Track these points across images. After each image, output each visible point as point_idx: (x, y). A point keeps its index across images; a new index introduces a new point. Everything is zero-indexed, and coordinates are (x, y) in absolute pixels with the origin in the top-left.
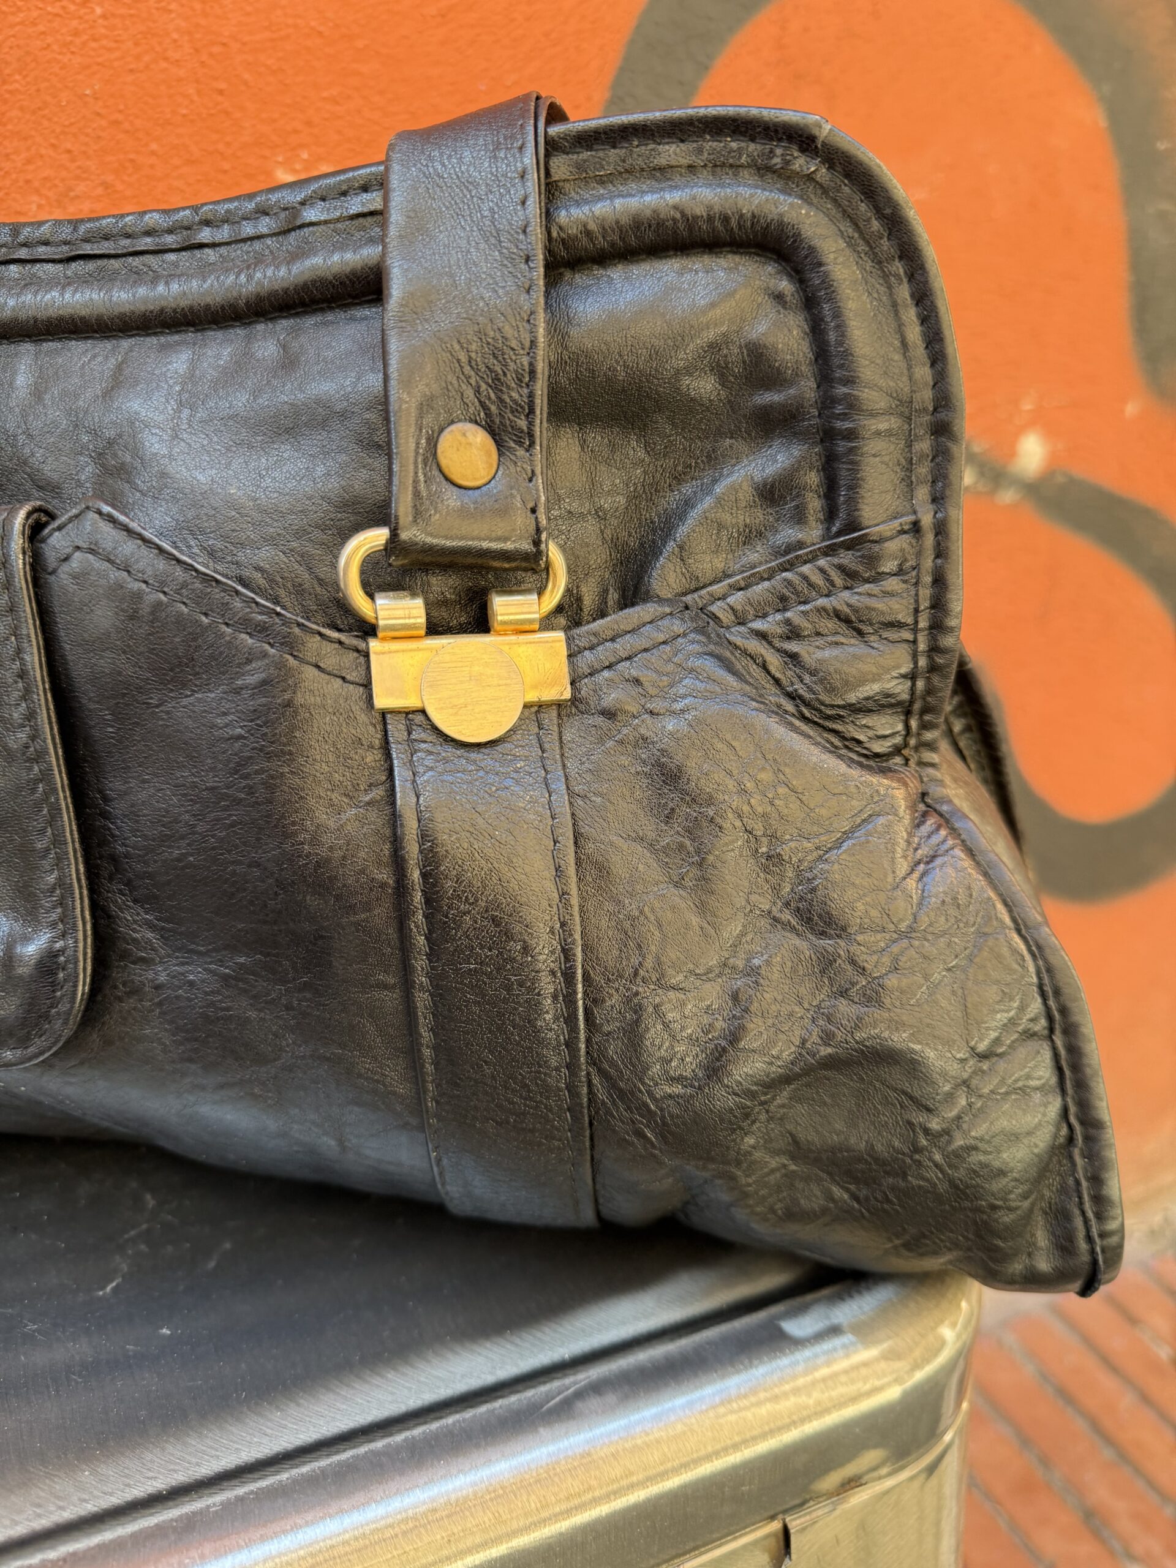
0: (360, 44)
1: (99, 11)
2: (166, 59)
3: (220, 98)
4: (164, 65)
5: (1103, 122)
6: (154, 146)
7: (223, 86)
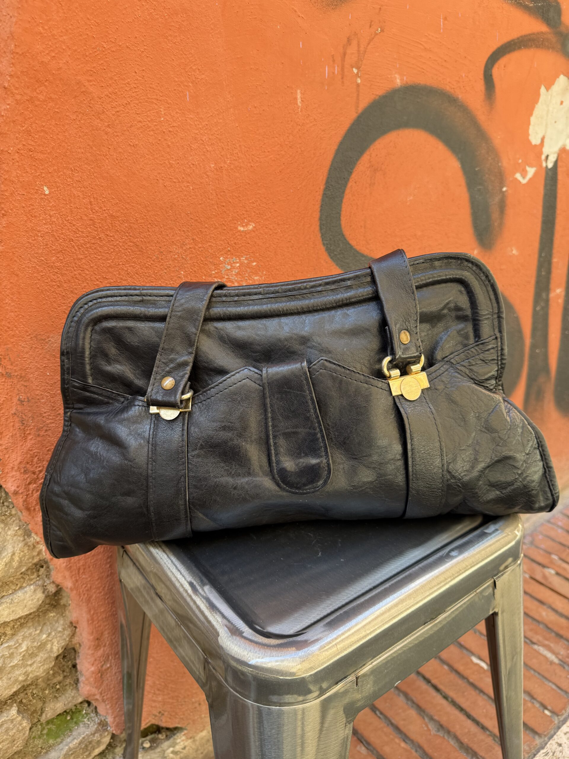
0: (259, 184)
1: (191, 188)
2: (209, 199)
3: (223, 208)
4: (208, 201)
5: (460, 166)
6: (206, 225)
7: (224, 204)
